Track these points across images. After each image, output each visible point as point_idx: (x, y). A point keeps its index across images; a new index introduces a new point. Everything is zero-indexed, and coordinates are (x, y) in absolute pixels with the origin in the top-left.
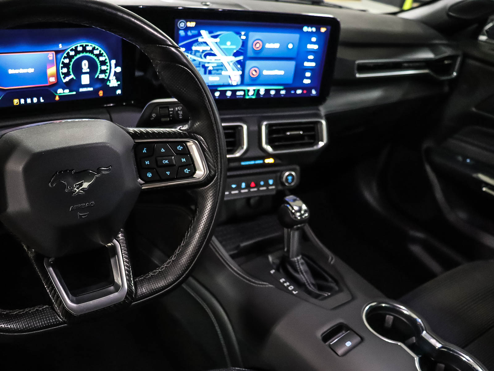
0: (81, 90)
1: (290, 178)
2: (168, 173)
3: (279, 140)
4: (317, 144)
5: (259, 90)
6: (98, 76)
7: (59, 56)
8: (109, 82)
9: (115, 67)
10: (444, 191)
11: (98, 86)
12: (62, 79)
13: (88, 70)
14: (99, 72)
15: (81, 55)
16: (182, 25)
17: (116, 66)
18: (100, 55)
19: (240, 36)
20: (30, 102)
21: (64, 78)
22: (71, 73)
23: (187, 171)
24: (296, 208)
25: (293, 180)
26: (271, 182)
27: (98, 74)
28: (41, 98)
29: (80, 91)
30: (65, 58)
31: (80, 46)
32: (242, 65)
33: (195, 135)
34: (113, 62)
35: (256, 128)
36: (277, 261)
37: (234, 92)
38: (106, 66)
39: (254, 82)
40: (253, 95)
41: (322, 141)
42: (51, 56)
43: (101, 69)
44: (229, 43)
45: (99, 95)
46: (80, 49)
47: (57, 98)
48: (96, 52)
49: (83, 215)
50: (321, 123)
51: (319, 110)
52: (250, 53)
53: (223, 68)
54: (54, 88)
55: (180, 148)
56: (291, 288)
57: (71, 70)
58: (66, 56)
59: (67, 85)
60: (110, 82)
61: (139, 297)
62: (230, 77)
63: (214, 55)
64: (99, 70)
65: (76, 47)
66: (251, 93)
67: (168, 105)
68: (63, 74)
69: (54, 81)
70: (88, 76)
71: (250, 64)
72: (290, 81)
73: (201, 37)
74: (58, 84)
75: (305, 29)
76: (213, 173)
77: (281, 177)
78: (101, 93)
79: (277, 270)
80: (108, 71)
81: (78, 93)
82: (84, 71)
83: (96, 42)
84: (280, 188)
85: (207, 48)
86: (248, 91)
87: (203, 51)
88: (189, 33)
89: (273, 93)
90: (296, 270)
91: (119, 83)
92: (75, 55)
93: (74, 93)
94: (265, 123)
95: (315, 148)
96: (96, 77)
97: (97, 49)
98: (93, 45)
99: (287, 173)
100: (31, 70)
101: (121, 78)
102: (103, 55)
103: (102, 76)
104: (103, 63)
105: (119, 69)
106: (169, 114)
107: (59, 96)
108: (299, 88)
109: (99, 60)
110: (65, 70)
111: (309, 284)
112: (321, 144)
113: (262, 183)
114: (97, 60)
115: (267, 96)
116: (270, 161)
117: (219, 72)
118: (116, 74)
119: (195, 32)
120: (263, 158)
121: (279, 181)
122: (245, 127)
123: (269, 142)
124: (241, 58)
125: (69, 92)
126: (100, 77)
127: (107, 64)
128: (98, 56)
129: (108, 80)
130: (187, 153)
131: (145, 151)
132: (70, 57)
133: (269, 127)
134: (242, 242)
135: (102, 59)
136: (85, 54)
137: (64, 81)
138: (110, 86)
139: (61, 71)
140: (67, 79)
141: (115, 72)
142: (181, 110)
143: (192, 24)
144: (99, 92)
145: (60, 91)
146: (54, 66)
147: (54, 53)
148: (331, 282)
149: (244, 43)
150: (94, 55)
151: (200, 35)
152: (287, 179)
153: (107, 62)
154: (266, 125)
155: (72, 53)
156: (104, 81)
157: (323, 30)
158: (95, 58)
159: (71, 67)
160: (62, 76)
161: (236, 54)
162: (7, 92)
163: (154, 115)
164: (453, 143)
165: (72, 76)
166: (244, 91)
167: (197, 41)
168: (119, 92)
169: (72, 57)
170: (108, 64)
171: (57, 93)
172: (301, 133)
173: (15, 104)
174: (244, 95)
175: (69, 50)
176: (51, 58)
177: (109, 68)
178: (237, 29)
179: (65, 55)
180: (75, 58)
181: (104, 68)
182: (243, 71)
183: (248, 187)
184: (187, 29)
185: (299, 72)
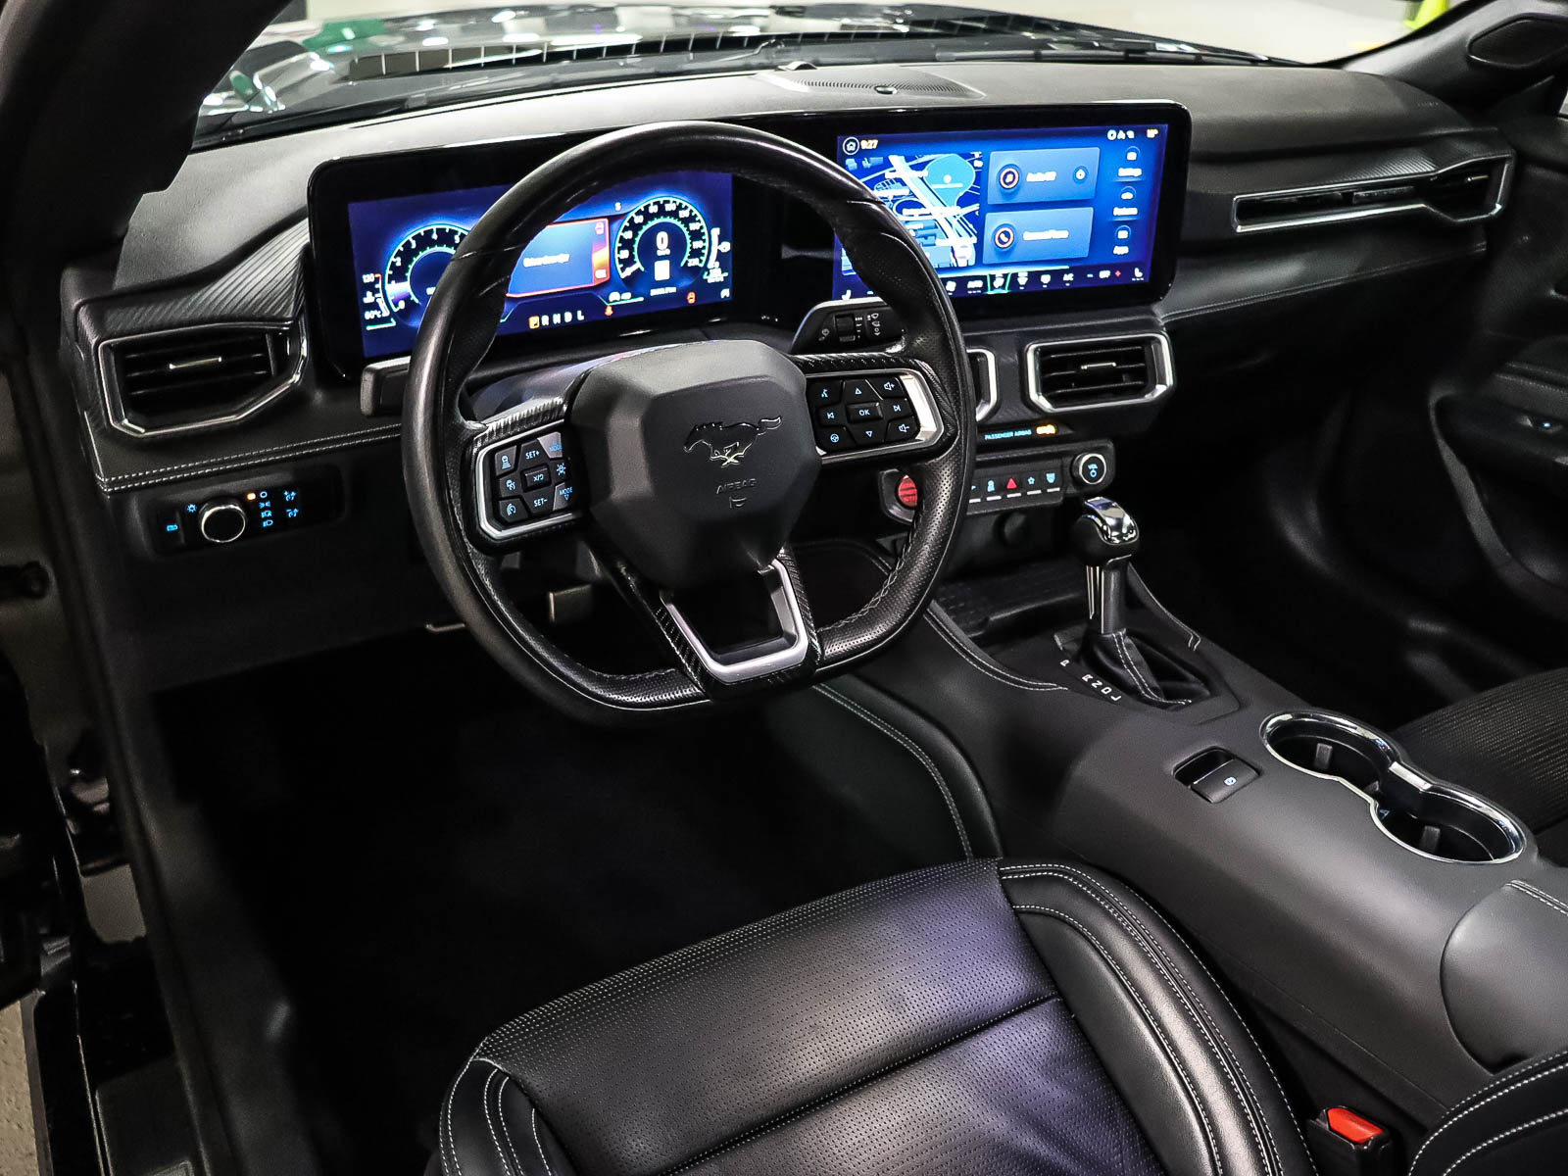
0: (654, 292)
1: (1093, 467)
2: (869, 433)
3: (1064, 382)
4: (1152, 389)
5: (1015, 276)
6: (687, 262)
7: (615, 226)
8: (706, 273)
9: (719, 243)
10: (1491, 511)
11: (685, 283)
12: (620, 271)
13: (668, 252)
14: (688, 254)
15: (656, 221)
16: (851, 147)
17: (721, 240)
18: (692, 219)
19: (972, 162)
20: (559, 322)
21: (623, 269)
22: (636, 259)
23: (903, 428)
24: (1111, 522)
25: (1100, 471)
26: (1051, 478)
27: (686, 258)
28: (579, 313)
29: (652, 294)
30: (626, 229)
31: (655, 203)
32: (976, 223)
33: (917, 361)
34: (716, 232)
35: (1014, 359)
36: (1074, 647)
37: (962, 282)
38: (701, 242)
39: (1005, 257)
40: (1003, 287)
41: (1163, 382)
42: (600, 226)
43: (691, 248)
44: (947, 178)
45: (687, 301)
46: (653, 209)
47: (609, 312)
48: (683, 214)
49: (739, 503)
50: (1159, 342)
51: (1153, 314)
52: (994, 196)
53: (938, 231)
54: (604, 291)
55: (888, 386)
56: (1107, 690)
57: (635, 253)
58: (628, 225)
59: (629, 284)
60: (708, 274)
61: (828, 659)
62: (953, 251)
63: (919, 205)
64: (688, 250)
65: (647, 207)
66: (999, 282)
67: (852, 311)
68: (621, 261)
69: (605, 276)
70: (667, 263)
71: (994, 221)
72: (1084, 252)
73: (891, 169)
74: (612, 283)
75: (1112, 135)
76: (952, 430)
77: (1073, 467)
78: (691, 298)
79: (1075, 659)
80: (705, 251)
81: (648, 298)
82: (659, 253)
83: (684, 194)
84: (1072, 490)
85: (905, 191)
86: (993, 278)
87: (895, 199)
88: (866, 164)
89: (1046, 279)
90: (1117, 662)
91: (726, 274)
92: (645, 223)
93: (641, 299)
94: (1034, 346)
95: (1148, 397)
96: (682, 264)
97: (686, 208)
98: (678, 201)
99: (1086, 457)
100: (563, 258)
101: (730, 264)
102: (697, 219)
103: (693, 262)
104: (697, 235)
105: (726, 247)
106: (856, 328)
107: (613, 307)
108: (1105, 268)
109: (688, 230)
110: (625, 254)
111: (1144, 688)
112: (1160, 389)
113: (1031, 481)
114: (684, 230)
115: (1033, 289)
116: (1049, 430)
117: (930, 240)
118: (720, 256)
119: (878, 160)
120: (1032, 424)
121: (1068, 476)
122: (990, 357)
123: (1045, 388)
124: (975, 207)
125: (632, 298)
126: (689, 265)
127: (703, 238)
128: (686, 221)
129: (706, 269)
130: (901, 395)
131: (824, 394)
132: (634, 227)
133: (1043, 354)
134: (993, 612)
135: (694, 226)
136: (662, 220)
137: (623, 275)
138: (710, 281)
139: (617, 256)
140: (629, 271)
141: (719, 251)
142: (877, 319)
143: (870, 144)
144: (687, 295)
145: (614, 296)
146: (605, 246)
147: (606, 220)
148: (1194, 682)
149: (981, 177)
150: (680, 219)
151: (887, 164)
152: (1086, 471)
153: (703, 234)
154: (1036, 350)
155: (639, 219)
156: (697, 272)
157: (1152, 133)
158: (682, 226)
159: (636, 246)
160: (619, 266)
161: (963, 202)
162: (520, 303)
163: (825, 332)
164: (1507, 382)
165: (638, 265)
166: (983, 278)
167: (882, 177)
168: (725, 293)
169: (639, 226)
170: (706, 237)
171: (609, 302)
172: (1114, 364)
173: (532, 326)
174: (985, 288)
175: (632, 214)
176: (600, 232)
177: (707, 244)
178: (965, 148)
179: (626, 223)
180: (645, 228)
181: (697, 244)
182: (980, 236)
183: (1001, 488)
184: (861, 154)
185: (1103, 231)
